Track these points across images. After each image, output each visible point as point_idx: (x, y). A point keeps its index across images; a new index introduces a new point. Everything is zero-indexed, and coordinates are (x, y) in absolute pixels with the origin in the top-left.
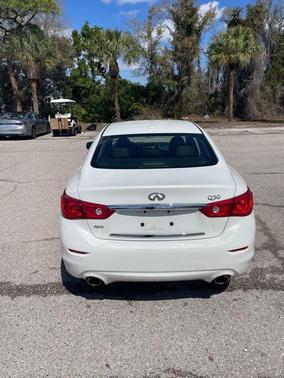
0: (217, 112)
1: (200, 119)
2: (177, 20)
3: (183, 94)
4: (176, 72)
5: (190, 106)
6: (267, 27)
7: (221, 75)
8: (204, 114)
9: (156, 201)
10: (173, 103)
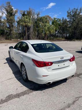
0: (22, 38)
1: (17, 40)
2: (7, 11)
3: (11, 33)
4: (8, 26)
5: (14, 36)
6: (32, 17)
7: (21, 28)
8: (18, 39)
9: (62, 59)
10: (8, 35)
